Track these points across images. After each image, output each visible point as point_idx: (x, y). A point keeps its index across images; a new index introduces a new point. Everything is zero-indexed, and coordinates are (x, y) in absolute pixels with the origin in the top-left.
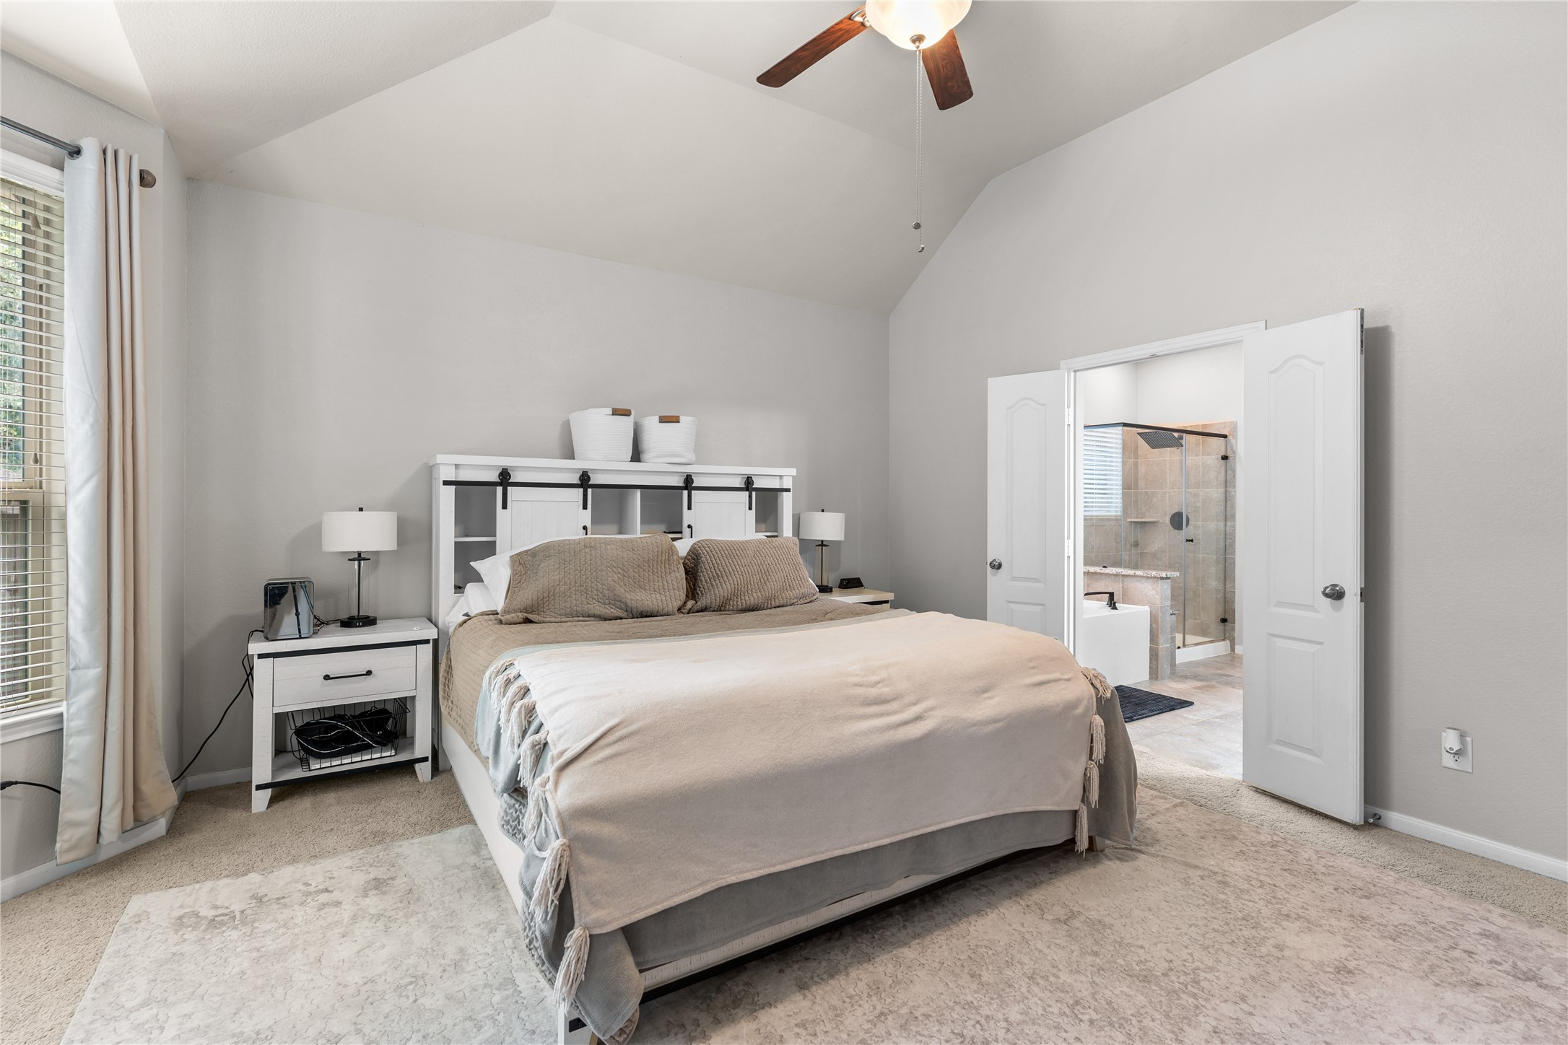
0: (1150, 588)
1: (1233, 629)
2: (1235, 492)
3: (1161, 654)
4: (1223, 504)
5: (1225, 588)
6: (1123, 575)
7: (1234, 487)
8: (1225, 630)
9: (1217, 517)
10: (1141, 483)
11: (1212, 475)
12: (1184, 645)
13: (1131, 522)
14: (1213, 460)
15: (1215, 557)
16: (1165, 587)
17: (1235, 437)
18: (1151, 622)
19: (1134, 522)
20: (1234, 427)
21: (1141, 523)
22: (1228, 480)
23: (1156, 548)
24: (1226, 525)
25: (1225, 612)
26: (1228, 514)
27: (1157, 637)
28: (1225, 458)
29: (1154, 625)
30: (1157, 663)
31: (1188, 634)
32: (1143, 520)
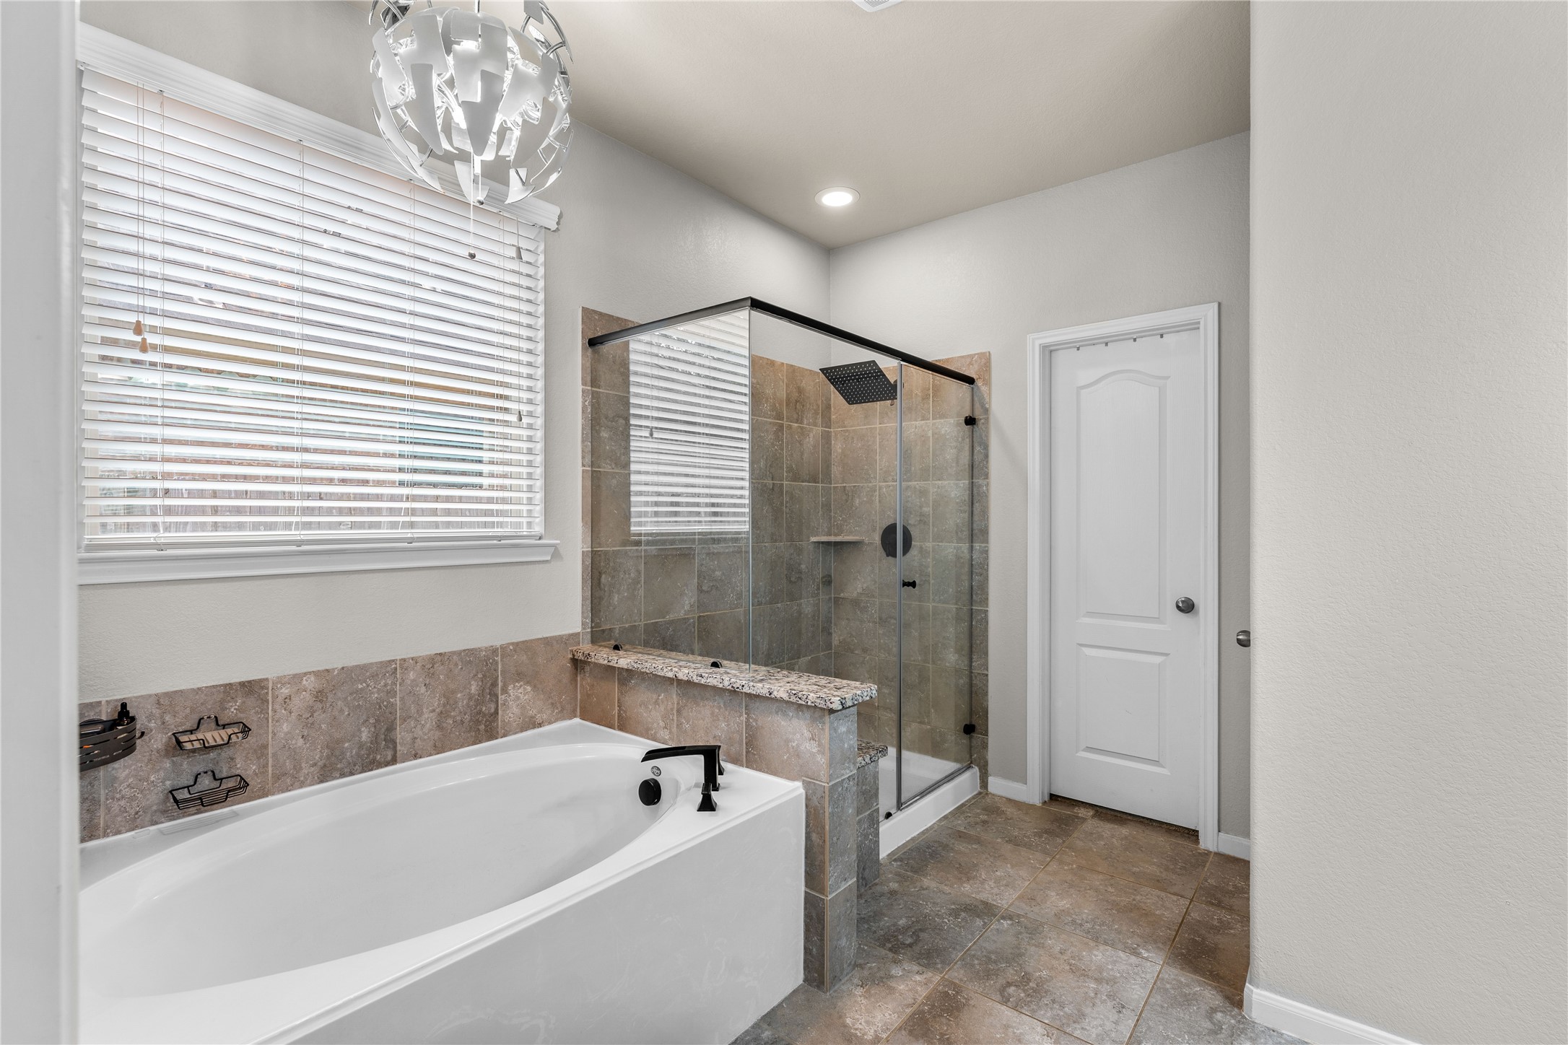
0: (807, 734)
1: (985, 746)
2: (987, 485)
3: (829, 916)
4: (967, 508)
5: (971, 666)
6: (749, 695)
7: (987, 476)
8: (971, 747)
9: (957, 533)
10: (836, 470)
11: (950, 454)
12: (900, 805)
13: (819, 542)
14: (950, 427)
15: (953, 607)
16: (843, 729)
17: (988, 383)
18: (807, 826)
19: (823, 543)
20: (985, 361)
21: (836, 544)
22: (976, 463)
23: (859, 590)
24: (972, 548)
25: (971, 712)
26: (976, 531)
27: (822, 869)
28: (970, 421)
29: (814, 836)
30: (822, 940)
31: (909, 749)
32: (839, 539)
